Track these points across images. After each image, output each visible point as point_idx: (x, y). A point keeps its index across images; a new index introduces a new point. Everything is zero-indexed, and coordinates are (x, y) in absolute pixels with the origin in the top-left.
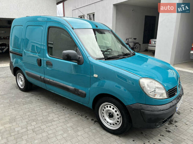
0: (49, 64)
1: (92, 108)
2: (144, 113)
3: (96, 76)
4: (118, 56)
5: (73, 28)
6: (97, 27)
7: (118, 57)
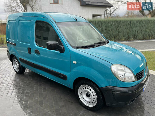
0: (37, 52)
1: (72, 88)
3: (75, 62)
4: (94, 44)
5: (55, 22)
6: (77, 20)
7: (94, 46)
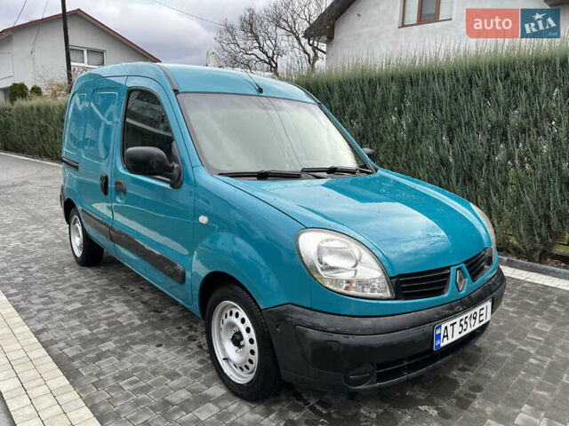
2: (302, 334)
3: (203, 219)
5: (176, 91)
6: (261, 92)
